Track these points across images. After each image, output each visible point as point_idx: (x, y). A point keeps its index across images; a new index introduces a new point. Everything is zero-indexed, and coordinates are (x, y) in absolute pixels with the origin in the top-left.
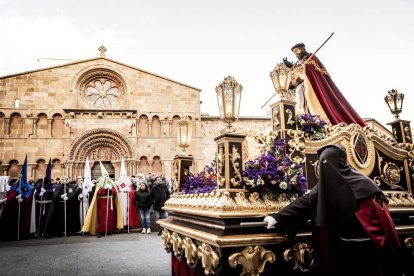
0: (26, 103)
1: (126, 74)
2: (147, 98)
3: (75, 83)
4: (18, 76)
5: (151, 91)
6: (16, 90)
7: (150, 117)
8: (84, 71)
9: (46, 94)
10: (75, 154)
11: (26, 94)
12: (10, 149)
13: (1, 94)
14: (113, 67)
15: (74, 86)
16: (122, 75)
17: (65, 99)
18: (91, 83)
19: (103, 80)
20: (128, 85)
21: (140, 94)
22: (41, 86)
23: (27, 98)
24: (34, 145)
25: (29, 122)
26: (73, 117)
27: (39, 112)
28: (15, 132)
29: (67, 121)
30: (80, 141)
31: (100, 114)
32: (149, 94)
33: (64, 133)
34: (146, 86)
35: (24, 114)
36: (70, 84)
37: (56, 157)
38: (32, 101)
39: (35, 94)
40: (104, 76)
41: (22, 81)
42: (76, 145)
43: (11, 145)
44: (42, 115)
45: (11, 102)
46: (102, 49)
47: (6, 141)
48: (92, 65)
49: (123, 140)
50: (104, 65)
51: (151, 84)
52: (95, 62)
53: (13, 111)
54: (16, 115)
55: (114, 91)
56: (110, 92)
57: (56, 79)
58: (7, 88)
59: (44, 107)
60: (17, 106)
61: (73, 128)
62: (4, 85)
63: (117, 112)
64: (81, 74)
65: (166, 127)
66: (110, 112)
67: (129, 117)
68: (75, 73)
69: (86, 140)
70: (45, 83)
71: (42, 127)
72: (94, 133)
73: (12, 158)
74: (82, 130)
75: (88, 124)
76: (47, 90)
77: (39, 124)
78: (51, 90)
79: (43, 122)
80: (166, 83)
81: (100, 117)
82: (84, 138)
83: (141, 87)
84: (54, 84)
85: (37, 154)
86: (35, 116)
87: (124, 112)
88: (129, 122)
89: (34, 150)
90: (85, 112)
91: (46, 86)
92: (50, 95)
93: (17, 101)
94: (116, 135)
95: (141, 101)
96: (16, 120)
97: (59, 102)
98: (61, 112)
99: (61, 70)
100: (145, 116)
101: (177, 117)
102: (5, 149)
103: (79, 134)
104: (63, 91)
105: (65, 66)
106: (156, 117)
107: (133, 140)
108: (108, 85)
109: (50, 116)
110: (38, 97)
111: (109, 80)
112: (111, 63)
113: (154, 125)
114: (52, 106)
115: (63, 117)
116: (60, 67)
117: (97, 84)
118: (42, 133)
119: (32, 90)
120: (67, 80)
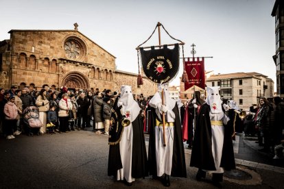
0: (39, 50)
1: (88, 43)
2: (95, 58)
3: (63, 43)
4: (34, 32)
5: (97, 54)
6: (33, 41)
7: (96, 68)
8: (68, 37)
9: (49, 47)
11: (38, 45)
12: (30, 77)
13: (24, 42)
14: (82, 38)
17: (59, 51)
19: (72, 42)
20: (87, 49)
21: (93, 55)
22: (46, 41)
23: (39, 47)
24: (44, 76)
25: (40, 62)
26: (64, 63)
27: (46, 57)
28: (32, 66)
29: (61, 65)
31: (78, 64)
32: (95, 56)
33: (59, 71)
34: (95, 52)
35: (37, 56)
36: (61, 42)
37: (54, 84)
38: (41, 50)
39: (43, 45)
40: (74, 41)
41: (36, 35)
43: (31, 74)
44: (47, 59)
45: (30, 48)
46: (76, 25)
47: (28, 72)
48: (72, 34)
49: (85, 79)
50: (78, 35)
51: (97, 50)
53: (31, 54)
54: (33, 56)
55: (77, 50)
56: (75, 50)
57: (54, 39)
58: (28, 38)
59: (48, 54)
60: (33, 51)
61: (63, 69)
62: (26, 36)
63: (84, 64)
64: (66, 38)
65: (102, 75)
66: (81, 64)
67: (89, 68)
68: (63, 37)
69: (69, 76)
70: (48, 39)
71: (45, 66)
73: (32, 82)
74: (68, 71)
75: (71, 68)
76: (48, 44)
78: (52, 45)
80: (103, 52)
81: (77, 66)
83: (93, 51)
84: (53, 41)
85: (44, 81)
86: (43, 59)
87: (87, 65)
88: (88, 70)
89: (43, 79)
90: (71, 62)
91: (49, 42)
92: (52, 47)
93: (33, 48)
94: (82, 76)
95: (93, 59)
97: (56, 53)
98: (57, 59)
99: (57, 34)
100: (93, 67)
101: (106, 70)
102: (28, 76)
103: (67, 73)
104: (57, 47)
105: (59, 31)
106: (98, 69)
107: (90, 80)
108: (74, 45)
109: (51, 60)
110: (45, 48)
111: (76, 43)
112: (80, 35)
113: (97, 72)
114: (52, 54)
115: (58, 61)
116: (56, 31)
117: (69, 44)
118: (45, 69)
119: (41, 42)
120: (60, 40)
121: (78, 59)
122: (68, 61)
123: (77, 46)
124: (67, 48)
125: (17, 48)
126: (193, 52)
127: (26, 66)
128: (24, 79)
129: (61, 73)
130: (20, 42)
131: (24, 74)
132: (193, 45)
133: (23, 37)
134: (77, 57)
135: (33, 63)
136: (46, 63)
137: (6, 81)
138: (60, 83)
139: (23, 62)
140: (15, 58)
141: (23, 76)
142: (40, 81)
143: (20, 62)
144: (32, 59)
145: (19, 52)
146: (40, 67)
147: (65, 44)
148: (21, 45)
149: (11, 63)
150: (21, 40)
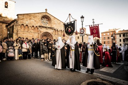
1: (52, 18)
3: (40, 18)
4: (27, 14)
6: (27, 18)
7: (56, 30)
9: (34, 21)
11: (29, 20)
12: (26, 35)
14: (49, 15)
19: (45, 18)
20: (52, 21)
21: (55, 24)
22: (33, 18)
23: (29, 21)
24: (32, 34)
25: (30, 28)
28: (27, 30)
29: (39, 29)
31: (47, 28)
32: (56, 24)
34: (55, 22)
35: (29, 25)
36: (39, 18)
37: (36, 38)
38: (31, 22)
39: (31, 20)
40: (46, 17)
41: (28, 16)
42: (41, 35)
43: (26, 34)
44: (33, 26)
46: (46, 10)
48: (44, 14)
49: (51, 35)
51: (57, 21)
54: (27, 25)
57: (36, 17)
58: (25, 18)
59: (34, 24)
60: (27, 23)
62: (24, 16)
63: (50, 28)
65: (59, 33)
66: (49, 28)
67: (53, 30)
68: (40, 16)
70: (34, 17)
71: (33, 30)
72: (45, 33)
73: (26, 37)
75: (44, 30)
76: (34, 20)
80: (59, 22)
86: (32, 27)
87: (52, 28)
88: (53, 31)
89: (31, 36)
90: (44, 27)
91: (34, 18)
92: (35, 21)
95: (54, 25)
97: (37, 24)
100: (55, 29)
101: (61, 30)
102: (25, 35)
103: (42, 33)
104: (38, 20)
105: (38, 13)
106: (57, 30)
107: (53, 35)
108: (46, 19)
109: (35, 27)
111: (46, 18)
112: (48, 14)
113: (57, 32)
114: (35, 24)
115: (38, 27)
116: (37, 13)
117: (43, 19)
118: (32, 31)
119: (31, 19)
120: (39, 17)
121: (48, 26)
122: (42, 27)
123: (47, 20)
124: (42, 21)
125: (20, 22)
126: (94, 22)
127: (24, 30)
128: (23, 36)
129: (39, 33)
130: (21, 19)
131: (23, 33)
132: (93, 20)
133: (23, 17)
134: (47, 25)
135: (27, 28)
136: (33, 28)
137: (16, 37)
138: (39, 37)
139: (23, 28)
140: (19, 26)
141: (23, 35)
142: (30, 37)
143: (21, 28)
144: (27, 27)
145: (21, 24)
146: (30, 30)
147: (41, 19)
148: (22, 21)
149: (18, 29)
150: (22, 18)
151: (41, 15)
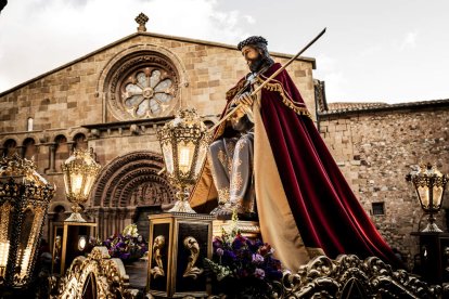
0: (40, 123)
2: (212, 90)
3: (102, 81)
4: (30, 84)
5: (218, 77)
6: (29, 105)
8: (115, 61)
9: (64, 106)
10: (104, 196)
11: (41, 109)
13: (12, 113)
15: (101, 87)
16: (171, 57)
17: (89, 109)
18: (131, 78)
19: (147, 71)
20: (181, 72)
22: (58, 94)
23: (42, 114)
26: (98, 137)
27: (56, 133)
30: (109, 175)
31: (135, 127)
34: (210, 70)
35: (38, 137)
36: (95, 84)
38: (47, 119)
39: (51, 107)
41: (36, 91)
42: (104, 181)
44: (61, 138)
45: (23, 122)
48: (126, 49)
50: (143, 44)
51: (220, 63)
52: (130, 43)
53: (25, 136)
54: (29, 141)
55: (166, 86)
56: (159, 88)
57: (78, 80)
58: (20, 103)
59: (62, 125)
60: (31, 129)
61: (99, 154)
62: (15, 99)
64: (110, 65)
68: (100, 66)
69: (119, 172)
70: (62, 89)
72: (129, 160)
74: (111, 156)
76: (66, 99)
77: (58, 152)
78: (71, 99)
79: (63, 149)
81: (135, 134)
82: (115, 169)
84: (75, 88)
86: (52, 141)
90: (115, 126)
91: (64, 93)
92: (72, 105)
93: (30, 122)
95: (204, 97)
96: (30, 149)
97: (82, 116)
98: (83, 130)
99: (83, 66)
104: (85, 97)
105: (89, 57)
110: (55, 111)
111: (156, 68)
112: (153, 41)
114: (73, 123)
116: (82, 60)
119: (47, 102)
120: (91, 79)
148: (6, 124)
150: (6, 113)
151: (104, 63)
